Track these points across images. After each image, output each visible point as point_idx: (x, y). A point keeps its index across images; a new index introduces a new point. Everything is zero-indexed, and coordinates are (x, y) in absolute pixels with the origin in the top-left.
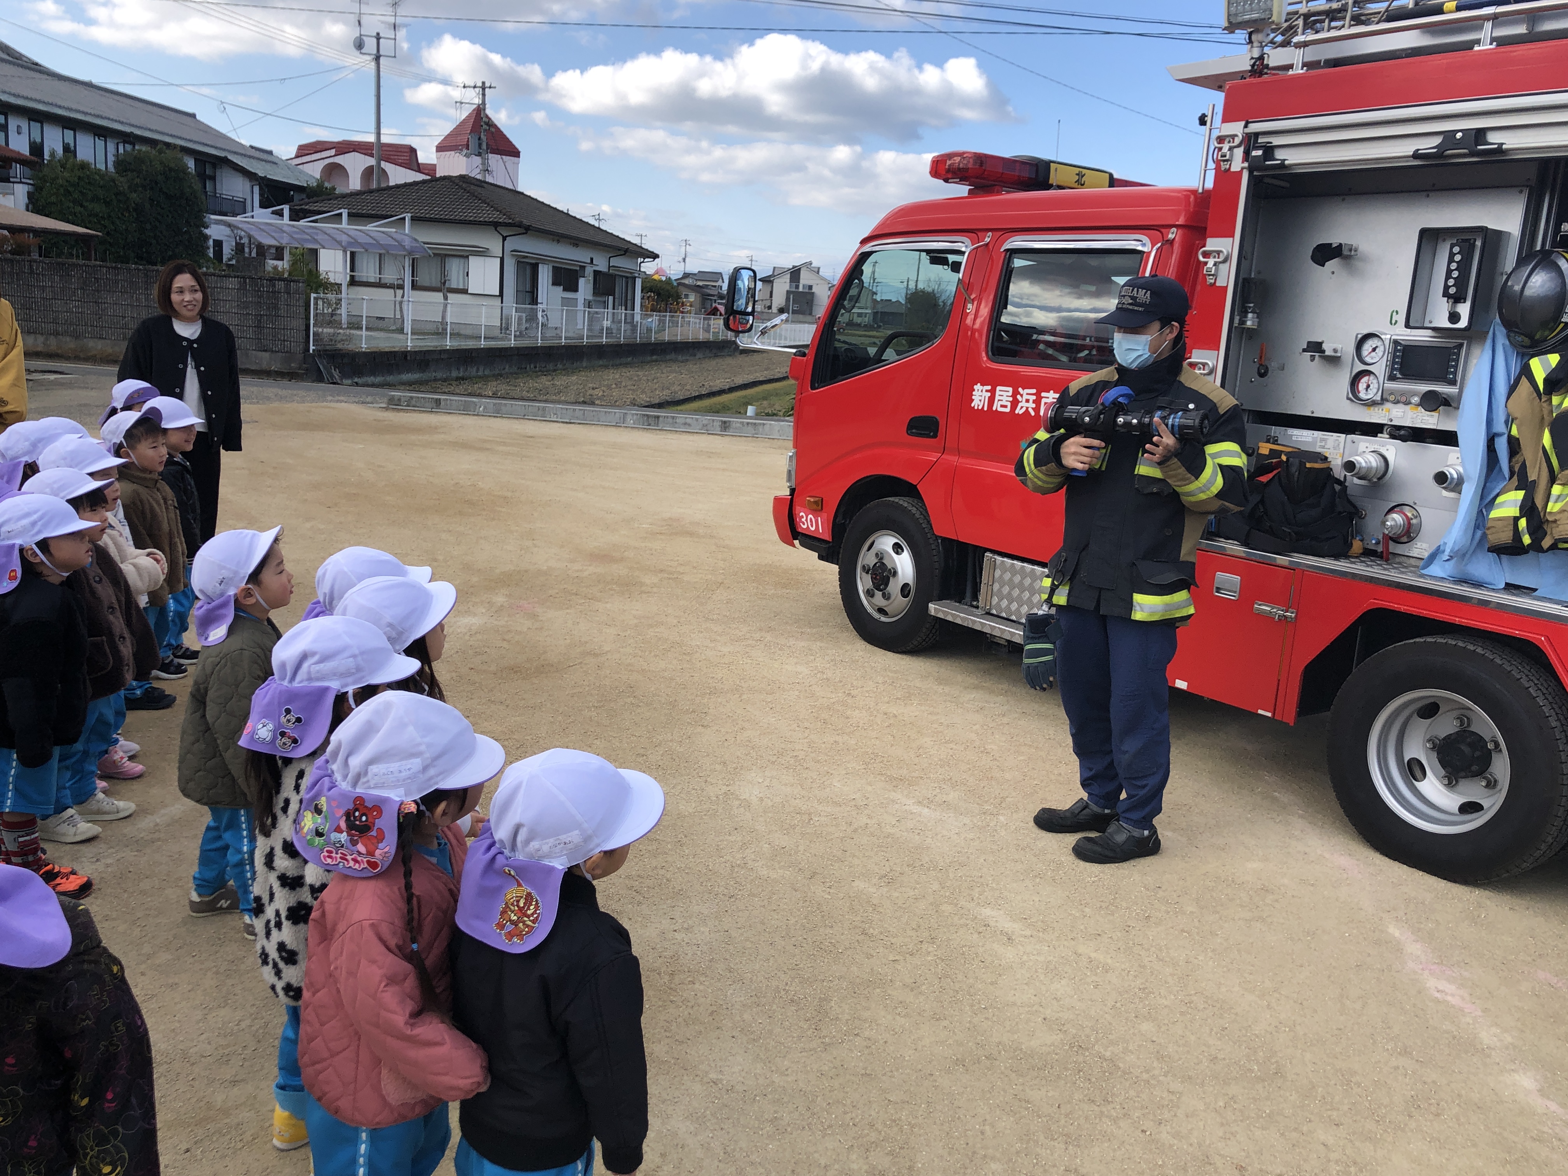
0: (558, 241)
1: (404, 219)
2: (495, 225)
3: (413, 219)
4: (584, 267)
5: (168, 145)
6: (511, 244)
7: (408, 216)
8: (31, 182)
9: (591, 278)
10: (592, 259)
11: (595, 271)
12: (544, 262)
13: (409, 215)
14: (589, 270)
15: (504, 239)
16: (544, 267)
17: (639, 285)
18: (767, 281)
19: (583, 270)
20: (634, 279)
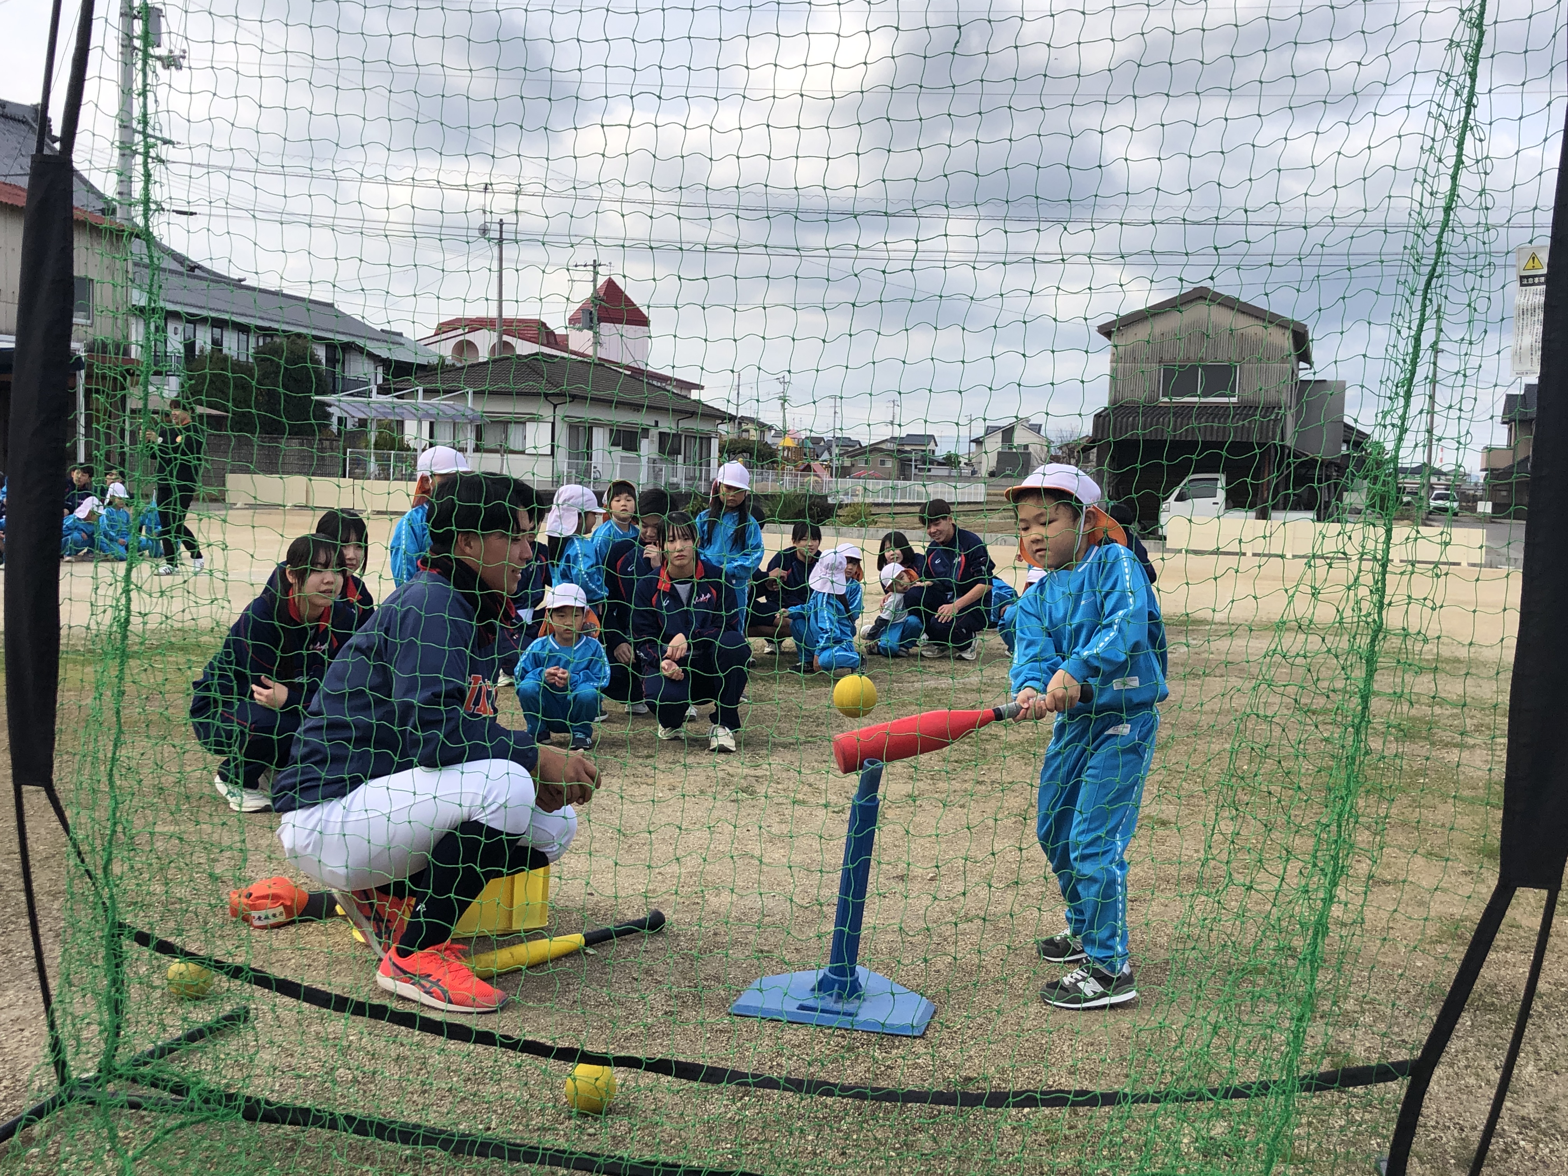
0: (616, 407)
1: (467, 393)
2: (548, 396)
3: (475, 393)
4: (648, 430)
5: (300, 335)
6: (561, 411)
7: (472, 391)
8: (183, 374)
9: (656, 439)
10: (657, 422)
11: (660, 433)
12: (600, 425)
13: (472, 389)
14: (654, 433)
15: (555, 406)
16: (601, 430)
17: (715, 444)
18: (978, 442)
19: (646, 432)
20: (710, 439)
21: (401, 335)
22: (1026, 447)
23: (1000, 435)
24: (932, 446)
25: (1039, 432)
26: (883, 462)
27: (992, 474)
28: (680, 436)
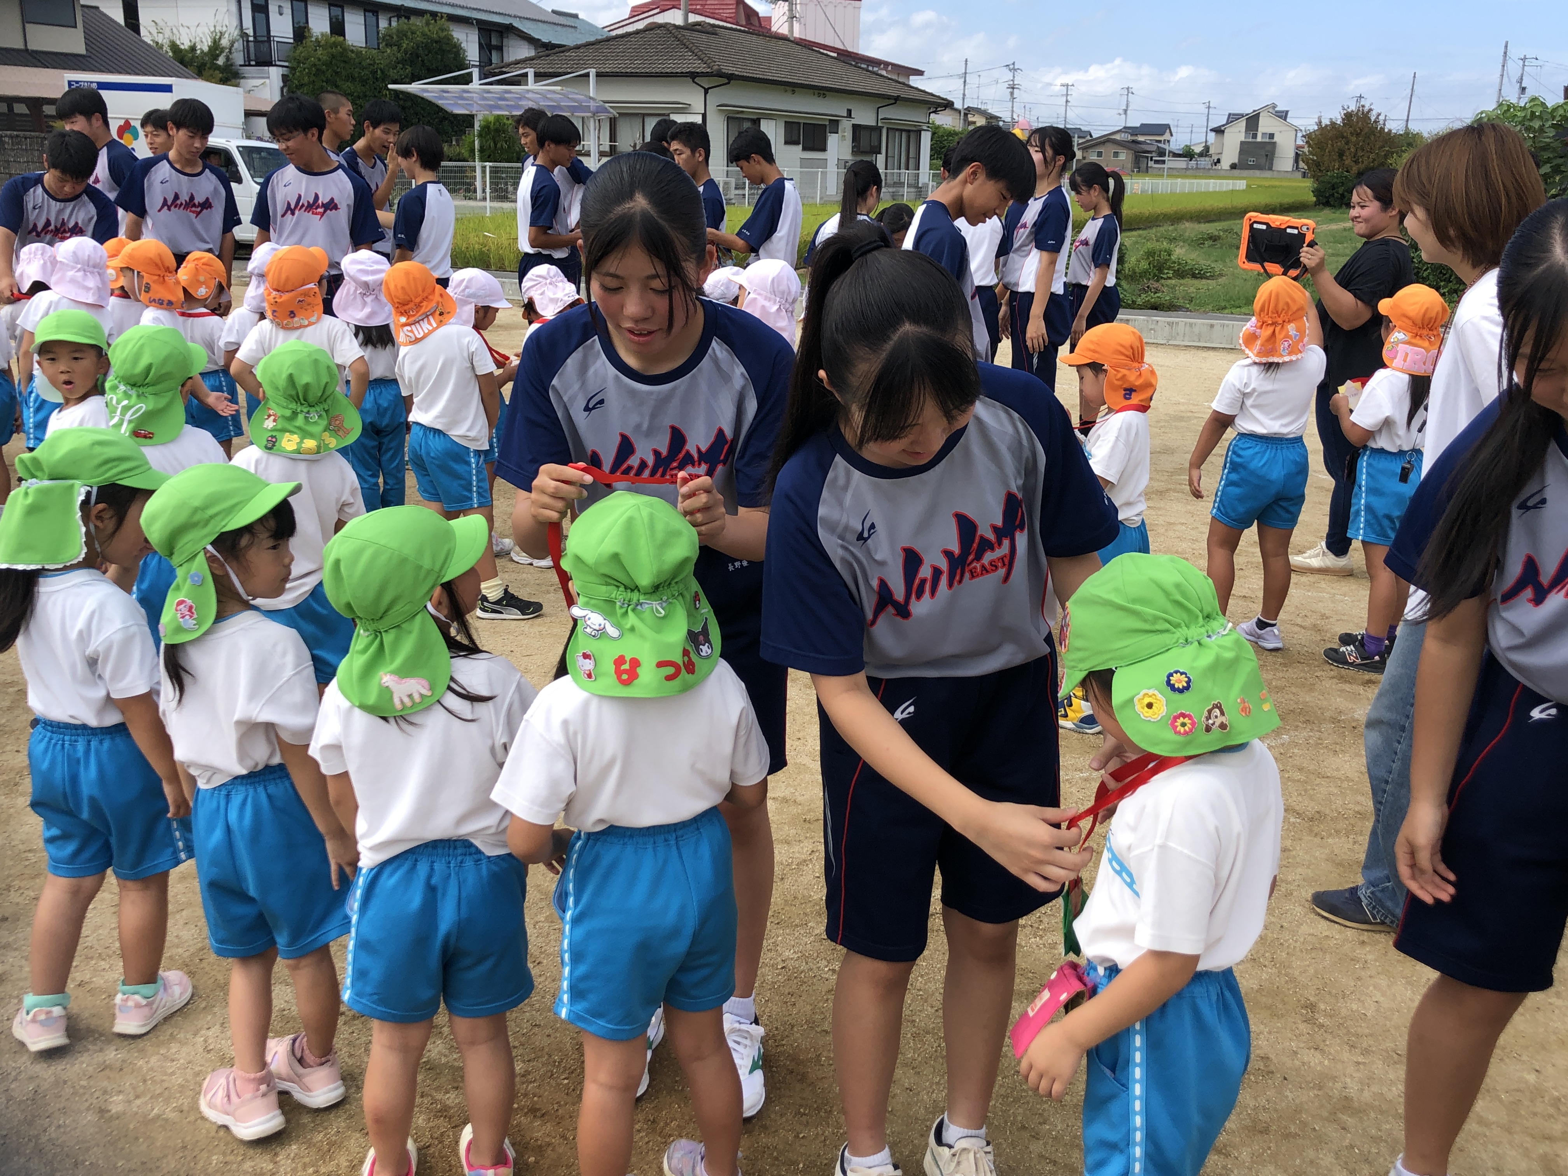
0: (794, 92)
1: (587, 75)
2: (693, 76)
3: (598, 75)
4: (837, 121)
5: (434, 14)
6: (715, 98)
7: (593, 72)
8: (286, 64)
9: (849, 135)
10: (849, 112)
11: (854, 126)
12: (769, 117)
13: (594, 70)
14: (845, 125)
15: (706, 92)
16: (772, 123)
17: (926, 139)
18: (1219, 131)
19: (834, 125)
20: (919, 132)
21: (575, 16)
22: (1272, 136)
23: (1244, 124)
24: (1167, 136)
25: (1285, 119)
26: (1116, 154)
27: (1233, 166)
28: (880, 129)
